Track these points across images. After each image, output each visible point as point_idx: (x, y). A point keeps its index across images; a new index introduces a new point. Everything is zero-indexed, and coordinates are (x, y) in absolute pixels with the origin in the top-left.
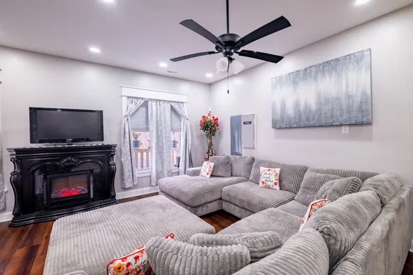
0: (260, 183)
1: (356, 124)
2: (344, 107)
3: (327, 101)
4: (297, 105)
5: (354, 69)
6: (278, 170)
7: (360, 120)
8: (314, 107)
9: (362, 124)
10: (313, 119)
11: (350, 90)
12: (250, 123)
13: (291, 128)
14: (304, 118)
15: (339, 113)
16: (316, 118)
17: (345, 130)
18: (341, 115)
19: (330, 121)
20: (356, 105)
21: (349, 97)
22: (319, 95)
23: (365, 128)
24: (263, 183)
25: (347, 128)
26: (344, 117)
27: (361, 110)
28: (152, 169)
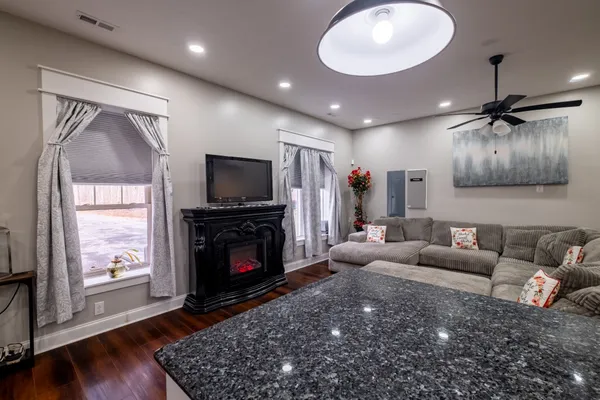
0: (454, 244)
1: (554, 184)
2: (541, 167)
3: (523, 161)
4: (487, 162)
5: (552, 133)
6: (474, 230)
7: (557, 180)
8: (507, 165)
9: (559, 183)
10: (507, 177)
11: (548, 151)
12: (421, 180)
13: (479, 186)
14: (495, 177)
15: (536, 172)
16: (510, 177)
17: (540, 189)
18: (539, 175)
19: (525, 181)
20: (554, 166)
21: (546, 158)
22: (513, 155)
23: (560, 187)
24: (458, 244)
25: (542, 188)
26: (541, 177)
27: (558, 170)
28: (306, 236)
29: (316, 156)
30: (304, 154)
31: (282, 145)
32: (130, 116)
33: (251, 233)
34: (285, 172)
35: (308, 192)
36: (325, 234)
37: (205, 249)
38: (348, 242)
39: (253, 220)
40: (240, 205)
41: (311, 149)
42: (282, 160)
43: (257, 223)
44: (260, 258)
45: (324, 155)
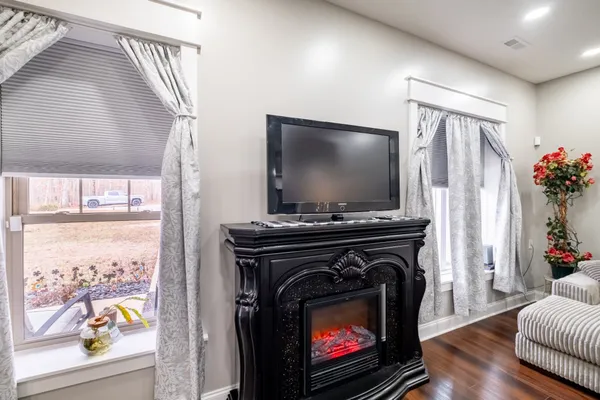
28: (455, 275)
29: (474, 129)
30: (453, 124)
31: (414, 106)
32: (124, 42)
33: (357, 276)
34: (421, 155)
35: (461, 195)
36: (488, 271)
37: (257, 315)
38: (553, 297)
39: (359, 249)
40: (335, 218)
41: (466, 115)
42: (414, 133)
43: (369, 257)
44: (373, 325)
45: (488, 127)
